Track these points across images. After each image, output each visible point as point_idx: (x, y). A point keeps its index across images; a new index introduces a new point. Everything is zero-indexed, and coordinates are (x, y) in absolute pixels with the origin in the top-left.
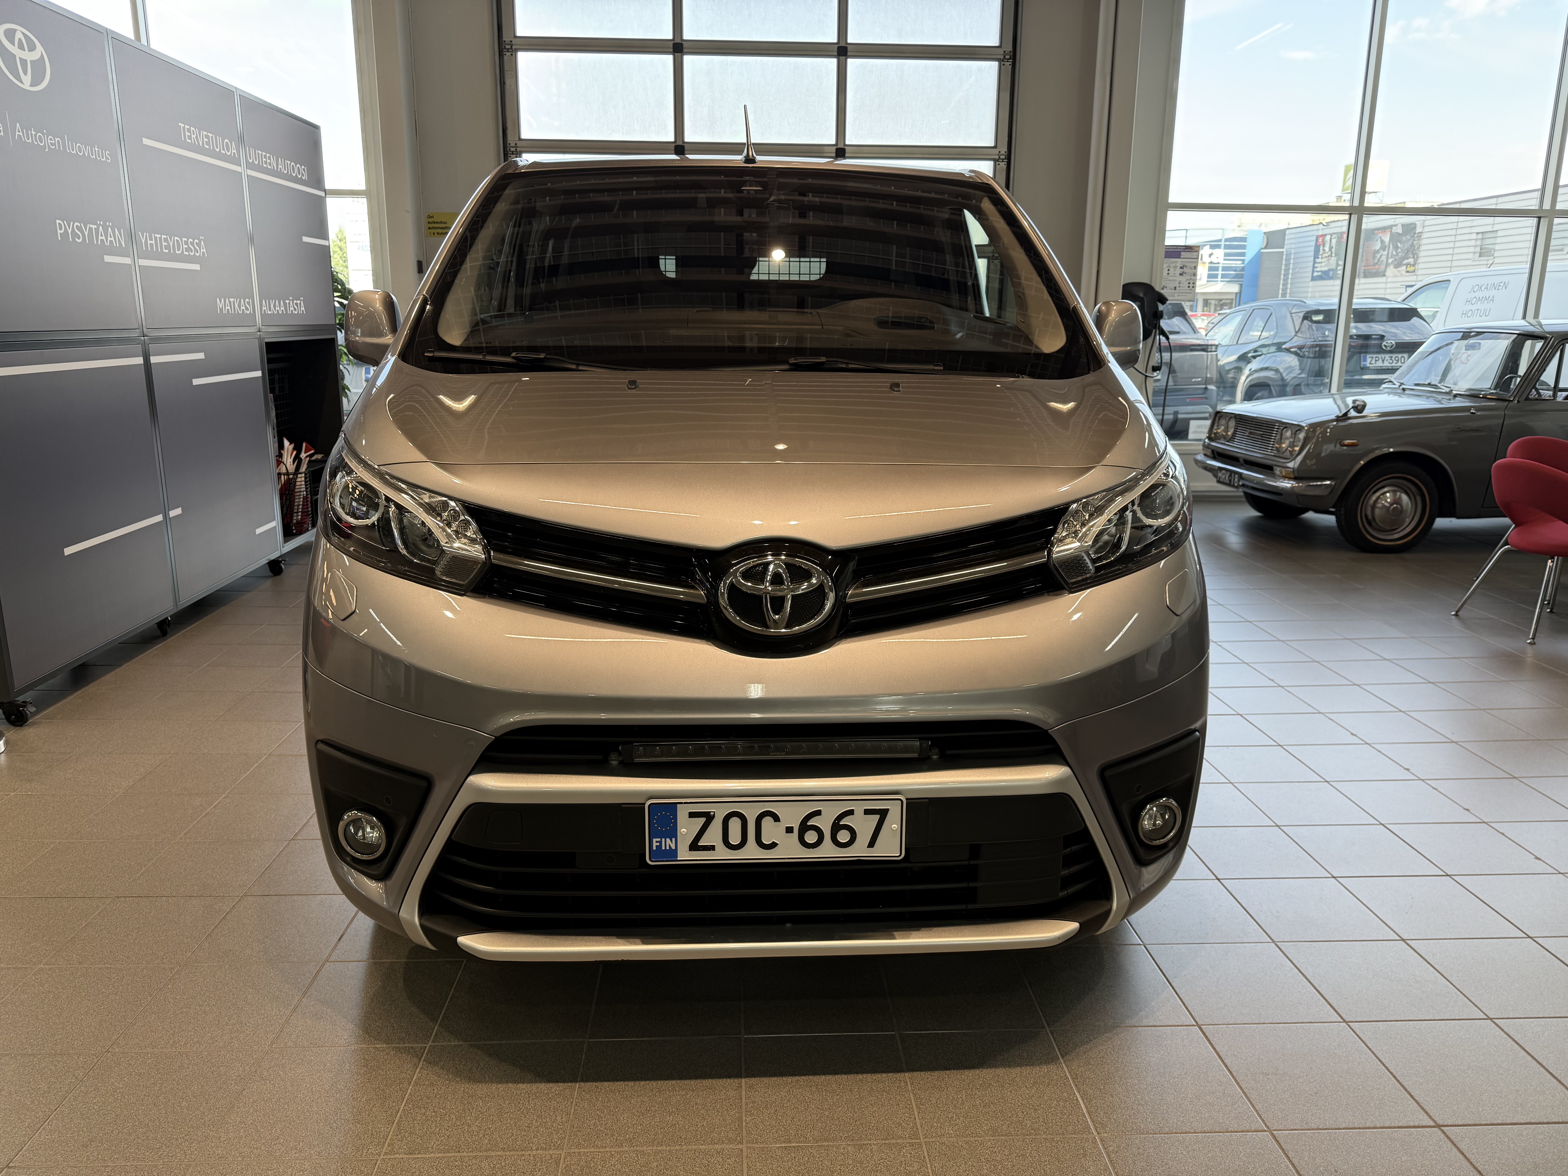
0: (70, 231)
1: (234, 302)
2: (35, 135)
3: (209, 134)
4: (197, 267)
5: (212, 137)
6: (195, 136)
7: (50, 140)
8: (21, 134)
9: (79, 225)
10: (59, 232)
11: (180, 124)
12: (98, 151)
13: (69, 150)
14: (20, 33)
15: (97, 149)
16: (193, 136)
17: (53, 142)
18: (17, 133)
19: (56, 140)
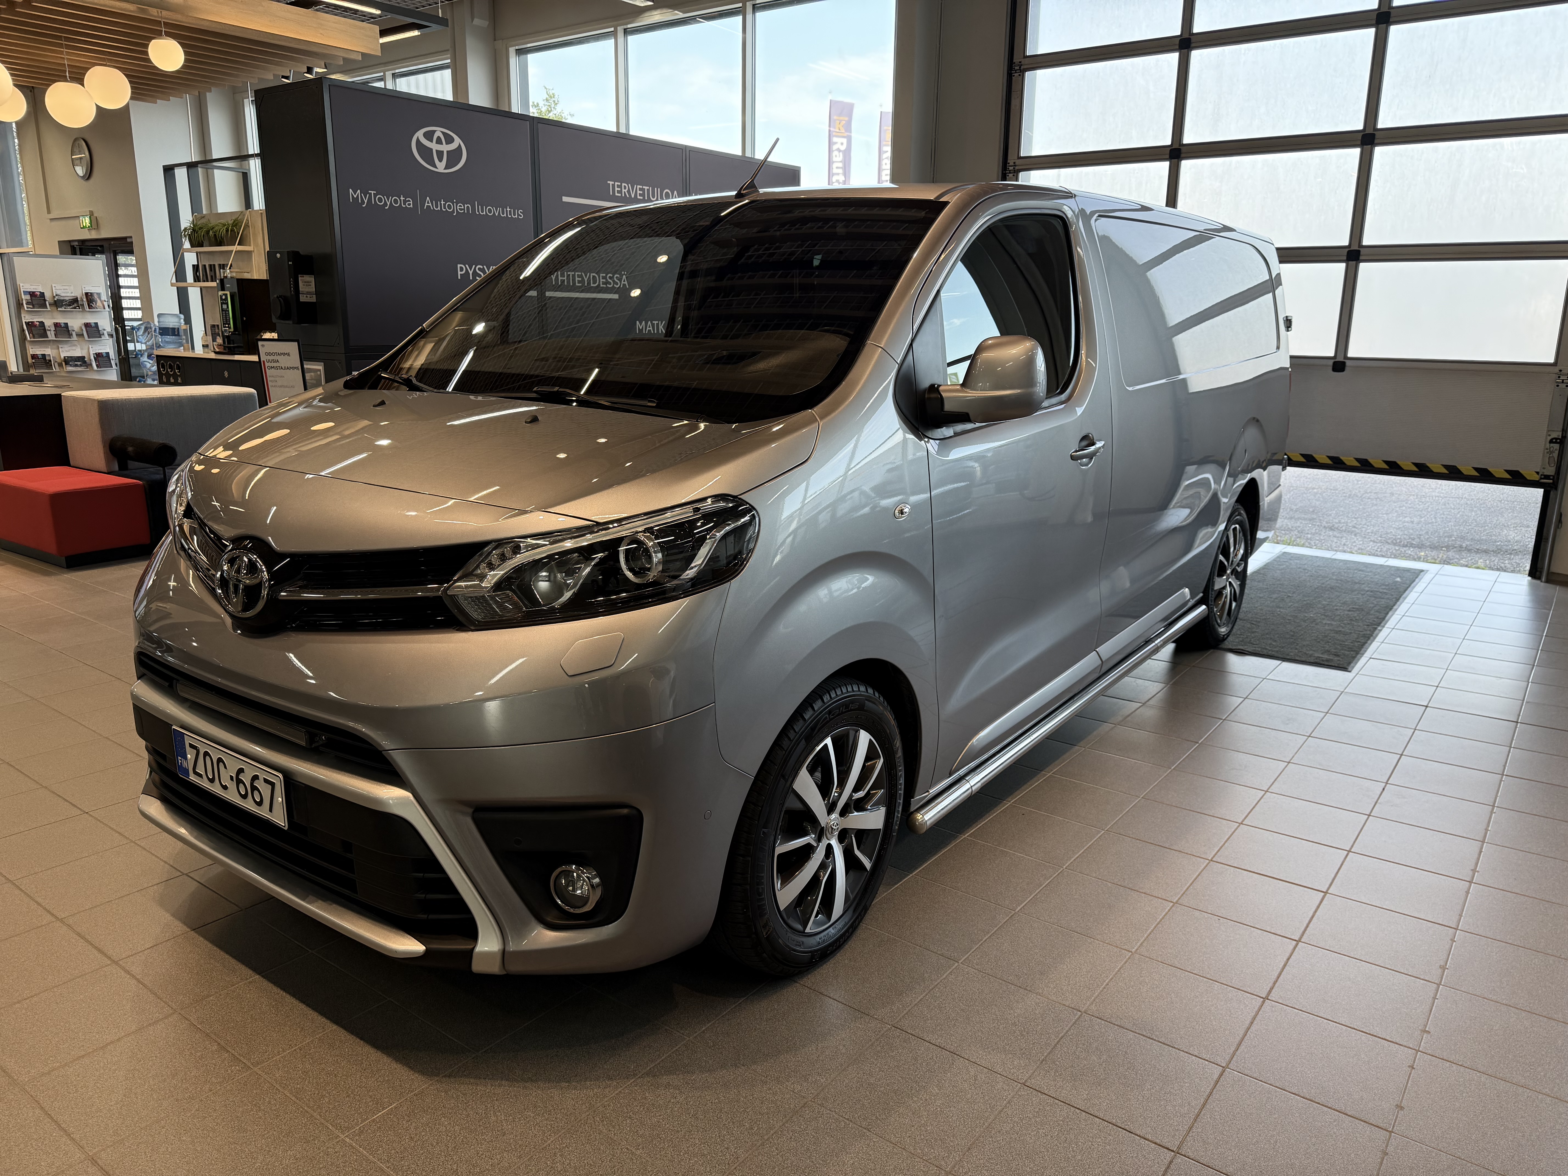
0: (471, 273)
1: (658, 324)
2: (445, 205)
3: (644, 187)
4: (616, 296)
5: (648, 190)
6: (626, 191)
7: (460, 206)
8: (430, 205)
9: (482, 267)
10: (459, 273)
11: (609, 182)
12: (510, 211)
13: (478, 211)
14: (439, 132)
15: (508, 209)
16: (623, 190)
17: (463, 208)
18: (426, 204)
19: (466, 206)
